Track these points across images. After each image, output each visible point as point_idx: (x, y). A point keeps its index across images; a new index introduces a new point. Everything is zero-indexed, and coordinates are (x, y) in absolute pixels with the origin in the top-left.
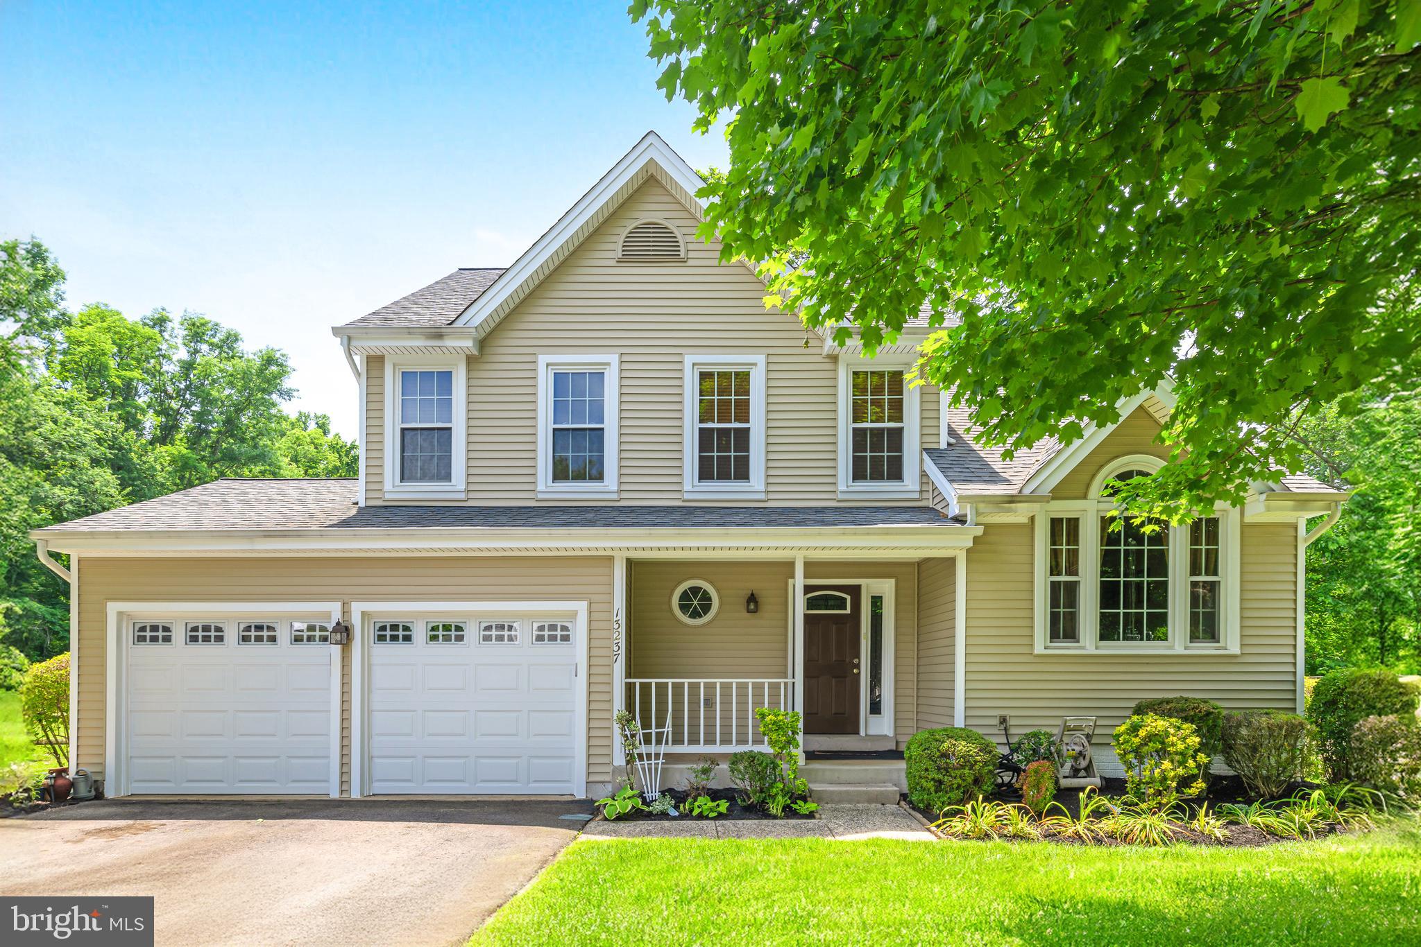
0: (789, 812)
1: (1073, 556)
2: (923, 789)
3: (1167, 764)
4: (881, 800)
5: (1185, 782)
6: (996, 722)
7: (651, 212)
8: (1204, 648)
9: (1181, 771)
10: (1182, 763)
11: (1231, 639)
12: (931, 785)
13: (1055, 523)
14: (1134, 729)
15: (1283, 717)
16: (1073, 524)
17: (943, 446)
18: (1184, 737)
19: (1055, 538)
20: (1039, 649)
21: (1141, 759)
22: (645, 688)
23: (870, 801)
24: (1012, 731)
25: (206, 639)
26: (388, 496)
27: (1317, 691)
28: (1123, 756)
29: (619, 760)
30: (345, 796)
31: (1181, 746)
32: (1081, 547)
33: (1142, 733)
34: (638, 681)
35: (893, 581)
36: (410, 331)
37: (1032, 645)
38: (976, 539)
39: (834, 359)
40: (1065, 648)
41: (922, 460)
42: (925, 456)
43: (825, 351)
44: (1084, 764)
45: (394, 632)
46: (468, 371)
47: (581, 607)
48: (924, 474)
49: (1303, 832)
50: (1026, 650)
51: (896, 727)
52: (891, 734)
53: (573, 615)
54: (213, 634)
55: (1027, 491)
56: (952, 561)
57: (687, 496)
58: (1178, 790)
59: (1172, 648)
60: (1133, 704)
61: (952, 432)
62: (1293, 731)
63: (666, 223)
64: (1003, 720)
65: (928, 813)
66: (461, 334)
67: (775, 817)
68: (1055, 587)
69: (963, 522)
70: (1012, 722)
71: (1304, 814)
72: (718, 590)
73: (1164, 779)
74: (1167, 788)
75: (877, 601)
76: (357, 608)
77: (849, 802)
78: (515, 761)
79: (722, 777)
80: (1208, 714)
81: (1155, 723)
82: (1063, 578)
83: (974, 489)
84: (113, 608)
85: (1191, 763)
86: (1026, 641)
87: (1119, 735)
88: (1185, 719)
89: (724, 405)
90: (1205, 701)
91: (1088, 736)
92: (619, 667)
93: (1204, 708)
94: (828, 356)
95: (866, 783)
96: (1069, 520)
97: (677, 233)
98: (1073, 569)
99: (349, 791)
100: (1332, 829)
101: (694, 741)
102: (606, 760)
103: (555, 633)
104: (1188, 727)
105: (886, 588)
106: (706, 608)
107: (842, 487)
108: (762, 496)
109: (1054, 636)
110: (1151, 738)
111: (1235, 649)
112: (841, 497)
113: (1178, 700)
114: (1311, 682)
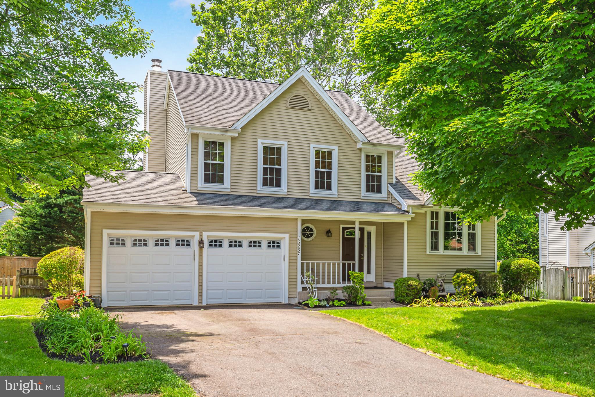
0: (364, 304)
1: (437, 223)
2: (402, 296)
3: (467, 287)
4: (385, 301)
5: (472, 292)
6: (416, 276)
7: (299, 91)
8: (472, 253)
9: (470, 289)
10: (471, 287)
11: (479, 251)
12: (405, 295)
13: (432, 213)
14: (458, 277)
15: (493, 274)
16: (437, 213)
17: (394, 182)
18: (471, 279)
19: (432, 218)
20: (428, 253)
21: (459, 286)
22: (308, 264)
23: (382, 301)
24: (421, 279)
25: (140, 245)
26: (199, 189)
27: (501, 266)
28: (455, 285)
29: (299, 290)
30: (200, 304)
31: (470, 282)
32: (439, 221)
33: (460, 278)
34: (305, 262)
35: (375, 227)
36: (216, 129)
37: (426, 251)
38: (412, 218)
39: (360, 150)
40: (435, 252)
41: (388, 187)
42: (389, 185)
43: (358, 147)
44: (442, 288)
45: (216, 243)
46: (231, 143)
47: (287, 236)
48: (389, 192)
49: (499, 303)
50: (424, 253)
51: (376, 278)
52: (374, 281)
53: (284, 238)
54: (143, 242)
55: (426, 204)
56: (402, 224)
57: (311, 195)
58: (470, 294)
59: (463, 253)
60: (455, 270)
61: (397, 178)
62: (496, 277)
63: (304, 96)
64: (418, 275)
65: (403, 303)
66: (234, 131)
67: (360, 306)
68: (432, 233)
69: (408, 212)
70: (420, 276)
71: (500, 300)
72: (316, 228)
73: (466, 291)
74: (467, 294)
75: (369, 234)
76: (205, 234)
77: (376, 302)
78: (260, 291)
79: (340, 294)
80: (476, 273)
81: (464, 276)
82: (434, 230)
83: (411, 202)
84: (105, 232)
85: (473, 287)
86: (424, 250)
87: (453, 279)
88: (471, 274)
89: (323, 163)
90: (474, 269)
91: (443, 280)
92: (299, 257)
93: (474, 271)
94: (358, 149)
95: (381, 296)
96: (436, 212)
97: (308, 100)
98: (437, 228)
99: (201, 303)
100: (506, 302)
101: (323, 283)
102: (294, 290)
103: (274, 244)
104: (472, 277)
105: (373, 229)
106: (312, 235)
107: (362, 195)
108: (336, 196)
109: (432, 249)
110: (463, 279)
111: (480, 254)
112: (362, 198)
113: (468, 269)
114: (499, 264)
